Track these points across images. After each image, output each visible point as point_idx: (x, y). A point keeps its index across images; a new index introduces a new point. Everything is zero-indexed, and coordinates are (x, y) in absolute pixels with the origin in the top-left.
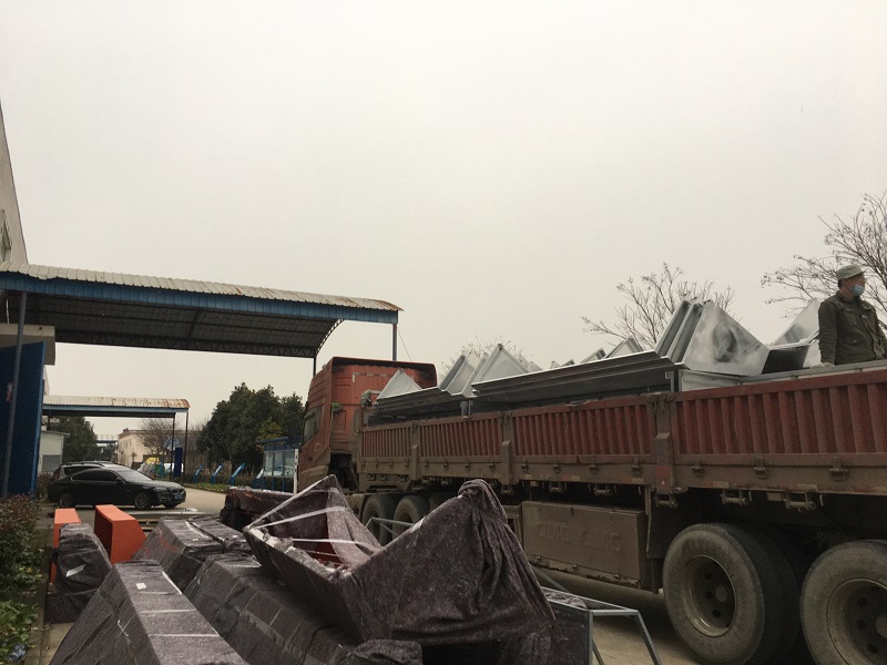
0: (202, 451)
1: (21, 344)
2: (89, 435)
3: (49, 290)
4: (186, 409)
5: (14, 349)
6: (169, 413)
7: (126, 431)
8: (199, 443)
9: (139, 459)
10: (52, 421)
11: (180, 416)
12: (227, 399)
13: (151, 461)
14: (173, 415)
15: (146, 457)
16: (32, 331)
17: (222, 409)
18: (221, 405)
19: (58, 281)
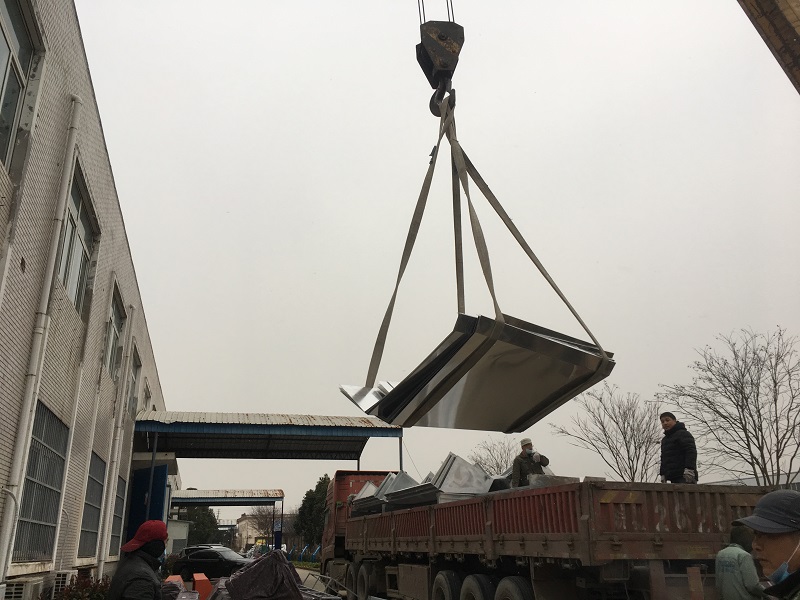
0: (298, 533)
1: (154, 465)
2: (212, 520)
3: (171, 430)
4: (282, 498)
5: (150, 469)
6: (270, 501)
7: (244, 515)
8: (296, 526)
9: (251, 541)
10: (181, 511)
11: (278, 504)
12: (314, 489)
13: (259, 543)
14: (273, 503)
15: (256, 539)
16: (161, 457)
17: (310, 498)
18: (309, 494)
19: (177, 424)
